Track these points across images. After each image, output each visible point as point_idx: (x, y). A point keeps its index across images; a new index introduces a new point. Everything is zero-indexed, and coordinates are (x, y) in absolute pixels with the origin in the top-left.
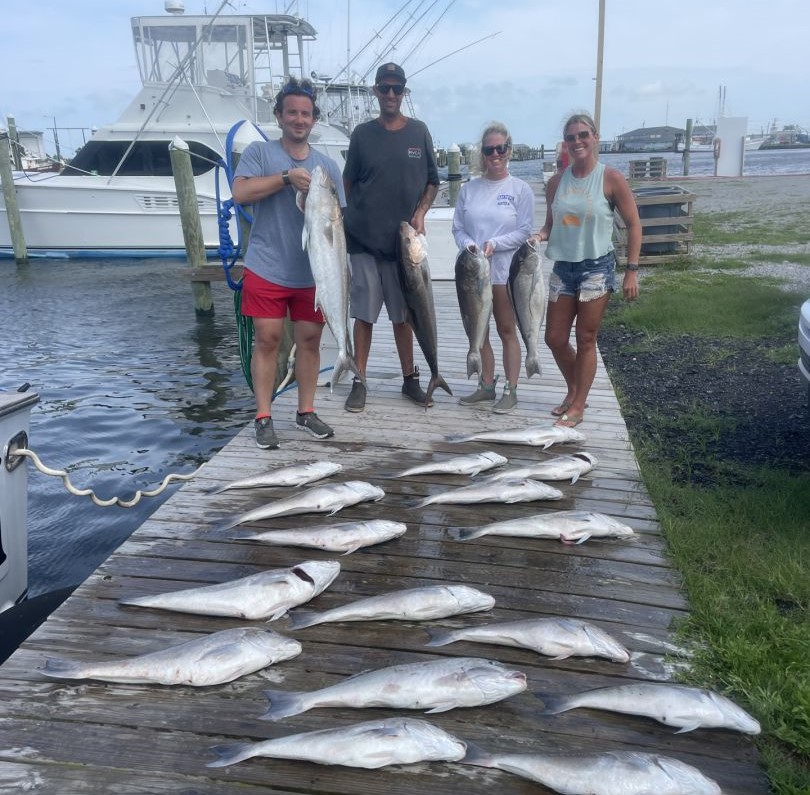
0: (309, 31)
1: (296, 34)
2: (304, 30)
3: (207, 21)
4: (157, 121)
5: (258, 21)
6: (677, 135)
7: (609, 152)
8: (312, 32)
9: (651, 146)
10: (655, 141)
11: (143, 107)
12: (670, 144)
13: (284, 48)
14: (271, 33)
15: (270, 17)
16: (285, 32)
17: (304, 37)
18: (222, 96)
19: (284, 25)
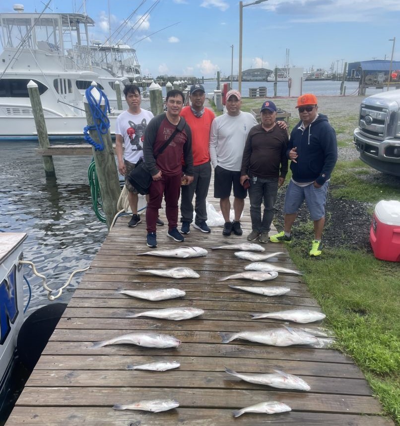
0: (90, 21)
1: (84, 23)
2: (88, 21)
3: (37, 16)
4: (12, 68)
5: (64, 16)
6: (267, 73)
7: (235, 81)
8: (92, 22)
9: (255, 78)
10: (257, 76)
11: (4, 61)
12: (264, 77)
13: (78, 30)
14: (71, 22)
15: (71, 15)
16: (78, 22)
17: (88, 25)
18: (47, 56)
19: (77, 19)
